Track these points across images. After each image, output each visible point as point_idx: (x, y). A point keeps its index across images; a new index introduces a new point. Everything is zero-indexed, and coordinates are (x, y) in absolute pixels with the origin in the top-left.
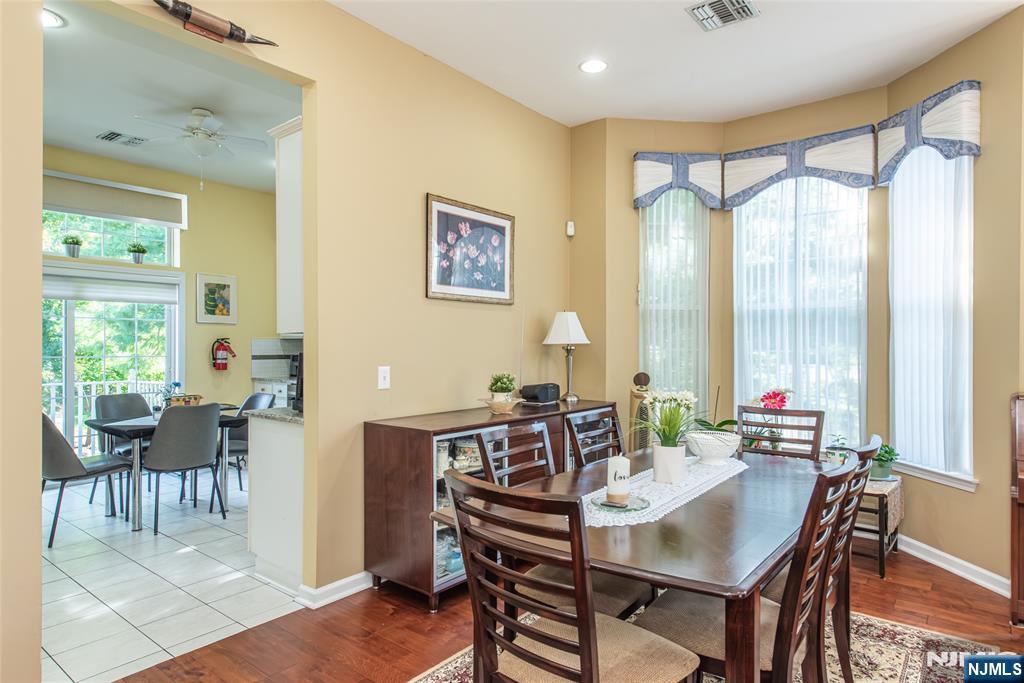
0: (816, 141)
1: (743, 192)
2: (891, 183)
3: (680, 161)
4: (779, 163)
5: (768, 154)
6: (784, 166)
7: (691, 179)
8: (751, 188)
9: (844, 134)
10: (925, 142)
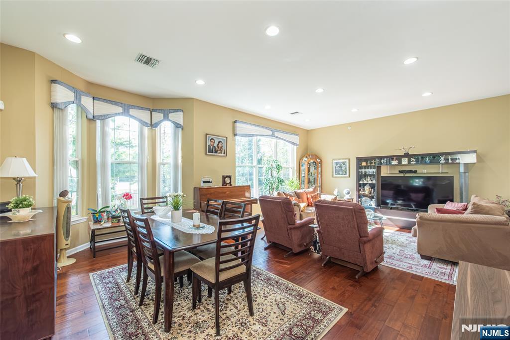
0: (133, 107)
1: (104, 115)
2: (157, 128)
3: (78, 93)
4: (120, 110)
5: (115, 104)
6: (122, 111)
7: (82, 103)
8: (108, 115)
9: (142, 108)
10: (170, 120)
